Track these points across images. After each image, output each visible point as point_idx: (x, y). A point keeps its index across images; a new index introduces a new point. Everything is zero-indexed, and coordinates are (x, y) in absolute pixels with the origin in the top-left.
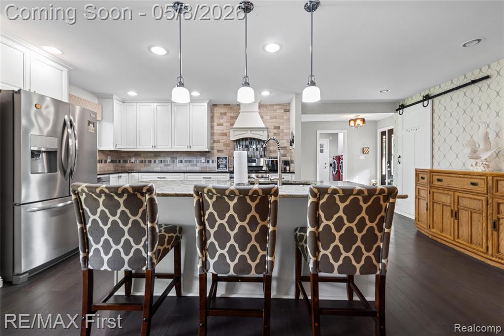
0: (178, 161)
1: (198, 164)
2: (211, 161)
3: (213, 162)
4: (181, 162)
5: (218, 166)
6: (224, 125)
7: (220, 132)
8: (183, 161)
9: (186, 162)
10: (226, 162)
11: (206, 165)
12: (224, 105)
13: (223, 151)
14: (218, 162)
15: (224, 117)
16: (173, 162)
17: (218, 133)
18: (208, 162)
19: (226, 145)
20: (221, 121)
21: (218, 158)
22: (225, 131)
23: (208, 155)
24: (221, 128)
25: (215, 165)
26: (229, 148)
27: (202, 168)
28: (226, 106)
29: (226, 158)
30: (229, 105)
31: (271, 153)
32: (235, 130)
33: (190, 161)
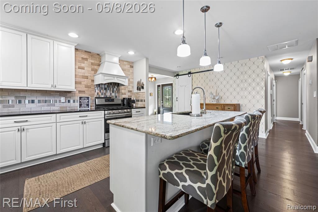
0: (27, 101)
1: (57, 104)
2: (72, 101)
3: (74, 102)
4: (33, 102)
5: (80, 105)
6: (85, 68)
7: (81, 74)
8: (36, 101)
9: (39, 102)
10: (88, 102)
12: (86, 51)
13: (84, 91)
14: (80, 102)
15: (86, 62)
16: (20, 102)
17: (80, 76)
18: (69, 101)
19: (87, 86)
20: (83, 65)
21: (80, 98)
22: (86, 75)
23: (69, 95)
24: (83, 71)
25: (77, 104)
26: (90, 89)
27: (61, 107)
28: (86, 53)
29: (88, 98)
30: (90, 53)
31: (122, 94)
32: (105, 75)
33: (46, 101)
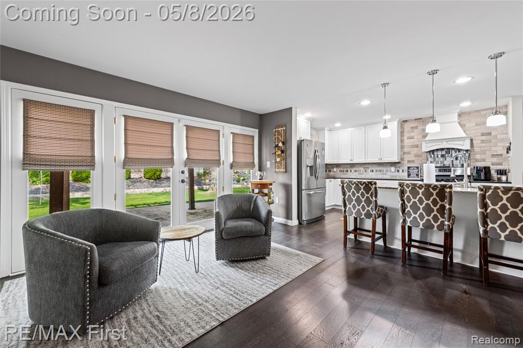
0: (369, 171)
1: (388, 173)
2: (401, 171)
3: (403, 171)
4: (372, 171)
5: (409, 175)
6: (415, 137)
7: (411, 144)
8: (374, 171)
9: (376, 171)
10: (418, 172)
11: (397, 173)
12: (416, 119)
13: (414, 161)
14: (408, 172)
15: (415, 130)
16: (366, 171)
17: (409, 146)
18: (398, 171)
19: (416, 156)
20: (412, 134)
21: (409, 168)
22: (416, 143)
23: (398, 165)
24: (412, 140)
25: (406, 174)
26: (420, 158)
27: (391, 176)
28: (417, 121)
29: (418, 168)
30: (421, 119)
31: (477, 161)
32: (427, 142)
33: (380, 171)
